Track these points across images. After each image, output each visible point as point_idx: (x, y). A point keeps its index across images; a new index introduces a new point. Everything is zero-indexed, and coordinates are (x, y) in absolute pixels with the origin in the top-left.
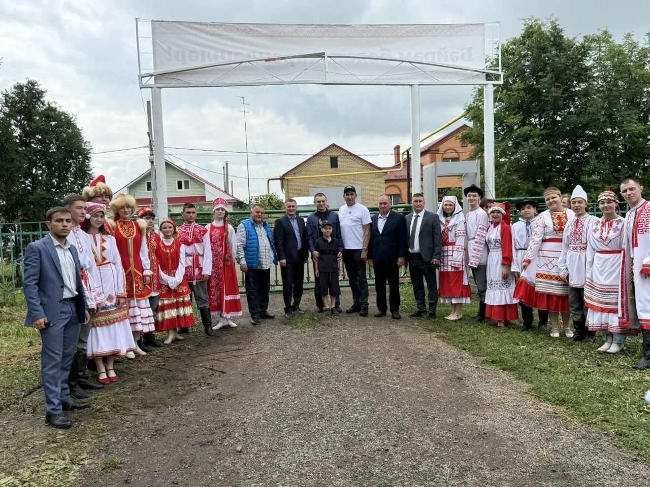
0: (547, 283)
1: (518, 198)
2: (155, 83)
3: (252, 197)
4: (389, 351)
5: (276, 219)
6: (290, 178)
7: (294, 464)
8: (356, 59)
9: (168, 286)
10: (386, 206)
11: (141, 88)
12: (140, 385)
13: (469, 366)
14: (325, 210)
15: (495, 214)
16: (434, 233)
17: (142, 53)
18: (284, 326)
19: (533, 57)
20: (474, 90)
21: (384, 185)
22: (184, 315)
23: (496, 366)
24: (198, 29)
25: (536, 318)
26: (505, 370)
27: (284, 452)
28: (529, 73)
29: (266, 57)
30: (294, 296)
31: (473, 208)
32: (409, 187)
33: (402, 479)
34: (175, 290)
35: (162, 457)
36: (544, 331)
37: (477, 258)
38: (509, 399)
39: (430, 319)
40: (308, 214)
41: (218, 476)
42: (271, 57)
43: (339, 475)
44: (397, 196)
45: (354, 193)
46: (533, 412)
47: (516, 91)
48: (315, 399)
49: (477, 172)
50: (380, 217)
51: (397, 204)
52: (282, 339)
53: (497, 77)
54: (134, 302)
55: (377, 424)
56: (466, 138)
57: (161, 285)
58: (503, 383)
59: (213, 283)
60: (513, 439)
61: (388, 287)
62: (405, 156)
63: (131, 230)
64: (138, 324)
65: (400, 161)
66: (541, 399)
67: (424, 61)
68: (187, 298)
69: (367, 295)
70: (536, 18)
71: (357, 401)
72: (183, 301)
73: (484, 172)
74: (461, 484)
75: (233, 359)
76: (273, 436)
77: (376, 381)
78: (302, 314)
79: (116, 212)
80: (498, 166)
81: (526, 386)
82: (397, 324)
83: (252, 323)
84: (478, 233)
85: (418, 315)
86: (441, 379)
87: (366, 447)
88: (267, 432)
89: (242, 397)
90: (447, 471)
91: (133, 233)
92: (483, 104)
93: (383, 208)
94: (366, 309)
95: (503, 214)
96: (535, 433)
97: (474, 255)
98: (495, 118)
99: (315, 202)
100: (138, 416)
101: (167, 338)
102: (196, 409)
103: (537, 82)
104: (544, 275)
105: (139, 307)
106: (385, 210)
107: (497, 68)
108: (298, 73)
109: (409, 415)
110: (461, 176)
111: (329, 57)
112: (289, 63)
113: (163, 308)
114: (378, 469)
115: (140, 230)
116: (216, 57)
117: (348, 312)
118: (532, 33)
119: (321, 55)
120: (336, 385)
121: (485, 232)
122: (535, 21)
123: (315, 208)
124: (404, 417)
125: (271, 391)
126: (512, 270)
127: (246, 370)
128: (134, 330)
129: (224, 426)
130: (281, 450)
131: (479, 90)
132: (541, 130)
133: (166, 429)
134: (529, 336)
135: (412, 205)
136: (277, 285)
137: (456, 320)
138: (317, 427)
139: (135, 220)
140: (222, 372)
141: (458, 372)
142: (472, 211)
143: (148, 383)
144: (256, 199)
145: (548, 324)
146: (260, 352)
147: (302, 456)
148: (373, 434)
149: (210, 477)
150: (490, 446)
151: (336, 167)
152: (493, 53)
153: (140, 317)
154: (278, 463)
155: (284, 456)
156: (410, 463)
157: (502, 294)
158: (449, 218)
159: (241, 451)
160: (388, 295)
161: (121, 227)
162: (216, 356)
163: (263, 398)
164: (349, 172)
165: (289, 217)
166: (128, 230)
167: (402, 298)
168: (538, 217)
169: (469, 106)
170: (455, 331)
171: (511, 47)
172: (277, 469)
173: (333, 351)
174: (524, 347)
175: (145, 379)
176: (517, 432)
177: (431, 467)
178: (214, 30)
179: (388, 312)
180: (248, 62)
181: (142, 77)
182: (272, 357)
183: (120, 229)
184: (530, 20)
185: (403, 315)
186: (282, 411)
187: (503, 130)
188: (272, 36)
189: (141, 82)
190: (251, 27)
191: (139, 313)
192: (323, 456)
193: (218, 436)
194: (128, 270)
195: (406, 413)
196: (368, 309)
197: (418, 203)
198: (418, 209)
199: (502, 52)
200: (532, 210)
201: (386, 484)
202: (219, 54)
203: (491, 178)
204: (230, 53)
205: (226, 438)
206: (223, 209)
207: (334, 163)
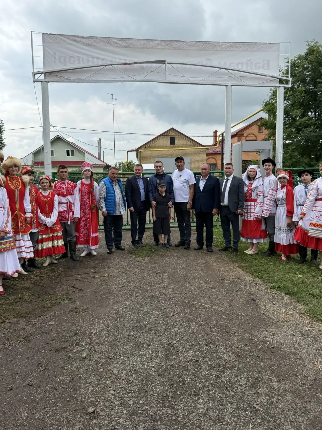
0: (317, 230)
1: (298, 168)
2: (44, 79)
3: (117, 163)
4: (203, 277)
5: (127, 178)
6: (142, 150)
7: (124, 371)
8: (188, 66)
9: (46, 225)
10: (206, 171)
11: (34, 82)
12: (20, 298)
13: (262, 290)
14: (162, 173)
15: (282, 180)
16: (239, 192)
17: (35, 57)
18: (130, 255)
19: (313, 69)
20: (270, 92)
21: (205, 157)
22: (58, 246)
23: (281, 291)
24: (76, 41)
25: (309, 254)
26: (287, 295)
27: (118, 360)
28: (310, 80)
29: (123, 62)
30: (138, 233)
31: (268, 175)
32: (223, 159)
33: (208, 389)
34: (51, 228)
35: (25, 360)
36: (315, 264)
37: (268, 210)
38: (291, 318)
39: (233, 253)
40: (150, 176)
41: (64, 380)
42: (127, 62)
43: (158, 382)
44: (214, 165)
45: (182, 161)
46: (309, 330)
47: (299, 92)
48: (146, 315)
49: (270, 149)
50: (202, 179)
51: (214, 170)
52: (127, 265)
53: (287, 82)
54: (19, 237)
55: (191, 338)
56: (263, 125)
57: (40, 224)
58: (286, 305)
59: (82, 224)
60: (294, 353)
61: (205, 228)
62: (221, 138)
63: (18, 184)
64: (24, 253)
65: (217, 141)
66: (314, 319)
67: (236, 68)
68: (60, 234)
69: (190, 234)
70: (316, 40)
71: (177, 317)
72: (57, 236)
73: (275, 150)
74: (255, 394)
75: (90, 280)
76: (111, 345)
77: (193, 301)
78: (143, 246)
79: (6, 170)
80: (285, 146)
81: (303, 308)
82: (210, 256)
83: (108, 252)
84: (270, 193)
85: (225, 249)
86: (241, 300)
87: (182, 357)
88: (108, 341)
89: (93, 311)
90: (243, 381)
91: (19, 186)
92: (276, 102)
93: (204, 173)
94: (189, 244)
95: (287, 180)
96: (311, 348)
97: (266, 208)
98: (284, 111)
99: (154, 167)
100: (13, 324)
101: (45, 262)
102: (57, 320)
103: (315, 86)
104: (316, 224)
105: (23, 240)
106: (205, 174)
107: (287, 75)
108: (146, 74)
109: (216, 330)
110: (259, 151)
111: (168, 63)
112: (140, 67)
113: (42, 241)
114: (190, 378)
115: (24, 184)
116: (88, 61)
117: (176, 246)
118: (313, 51)
119: (163, 62)
120: (163, 303)
121: (275, 192)
122: (316, 43)
123: (155, 172)
124: (212, 332)
125: (115, 307)
126: (294, 220)
127: (99, 289)
128: (20, 257)
129: (76, 335)
130: (116, 358)
131: (274, 91)
132: (316, 121)
133: (32, 336)
134: (304, 268)
135: (223, 171)
136: (128, 225)
137: (252, 254)
138: (145, 339)
139: (20, 176)
140: (81, 289)
141: (253, 295)
142: (266, 176)
143: (26, 296)
144: (120, 164)
145: (318, 259)
146: (110, 275)
147: (131, 364)
148: (188, 346)
149: (58, 380)
150: (277, 359)
151: (174, 144)
152: (284, 66)
153: (24, 247)
154: (112, 370)
155: (117, 363)
156: (215, 373)
157: (287, 236)
158: (252, 181)
159: (85, 357)
160: (205, 234)
161: (10, 181)
162: (79, 277)
163: (108, 312)
164: (182, 148)
165: (137, 177)
166: (16, 183)
167: (215, 237)
168: (313, 183)
169: (266, 103)
170: (251, 262)
171: (297, 61)
172: (111, 375)
173: (163, 276)
174: (301, 276)
175: (24, 293)
176: (298, 347)
177: (231, 377)
178: (87, 41)
179: (204, 247)
180: (111, 65)
181: (35, 74)
182: (118, 279)
183: (9, 183)
184: (312, 42)
185: (215, 249)
186: (121, 324)
187: (289, 120)
188: (128, 47)
189: (34, 77)
190: (113, 40)
191: (24, 245)
192: (148, 365)
193: (70, 344)
194: (15, 213)
195: (214, 328)
196: (190, 244)
197: (228, 170)
198: (227, 174)
199: (291, 65)
200: (309, 177)
201: (195, 392)
202: (91, 59)
203: (280, 153)
204: (98, 58)
205: (75, 346)
206: (89, 170)
207: (172, 141)
